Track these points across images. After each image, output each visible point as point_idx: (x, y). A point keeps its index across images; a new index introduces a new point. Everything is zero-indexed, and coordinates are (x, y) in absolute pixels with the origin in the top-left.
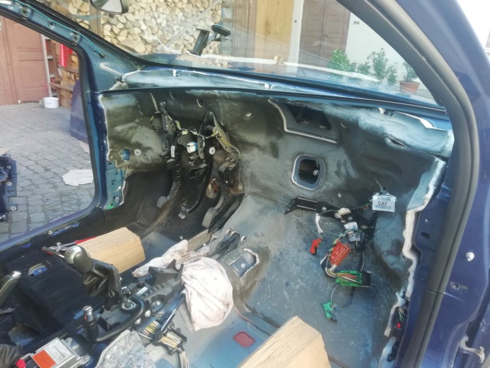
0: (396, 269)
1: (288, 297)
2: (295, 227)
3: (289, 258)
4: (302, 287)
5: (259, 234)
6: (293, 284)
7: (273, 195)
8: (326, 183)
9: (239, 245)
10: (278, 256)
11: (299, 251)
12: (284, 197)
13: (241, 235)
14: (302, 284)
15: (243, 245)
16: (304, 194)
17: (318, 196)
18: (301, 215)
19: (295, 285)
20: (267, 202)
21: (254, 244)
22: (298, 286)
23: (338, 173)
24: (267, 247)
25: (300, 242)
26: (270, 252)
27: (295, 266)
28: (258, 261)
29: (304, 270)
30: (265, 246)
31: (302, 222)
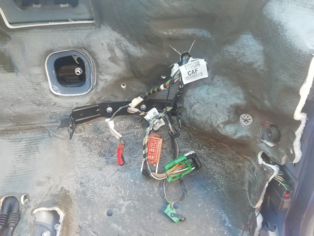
0: (242, 137)
1: (120, 228)
2: (81, 145)
3: (93, 184)
4: (128, 207)
5: (43, 180)
6: (117, 209)
7: (33, 123)
8: (101, 77)
9: (23, 210)
10: (80, 190)
11: (100, 169)
12: (51, 118)
13: (17, 197)
14: (126, 203)
15: (29, 207)
16: (77, 103)
17: (95, 98)
18: (82, 129)
19: (120, 209)
20: (29, 135)
21: (44, 196)
22: (124, 209)
23: (113, 59)
24: (62, 188)
25: (97, 159)
26: (69, 192)
27: (106, 188)
28: (62, 214)
29: (119, 186)
30: (59, 189)
31: (87, 136)
